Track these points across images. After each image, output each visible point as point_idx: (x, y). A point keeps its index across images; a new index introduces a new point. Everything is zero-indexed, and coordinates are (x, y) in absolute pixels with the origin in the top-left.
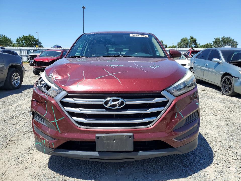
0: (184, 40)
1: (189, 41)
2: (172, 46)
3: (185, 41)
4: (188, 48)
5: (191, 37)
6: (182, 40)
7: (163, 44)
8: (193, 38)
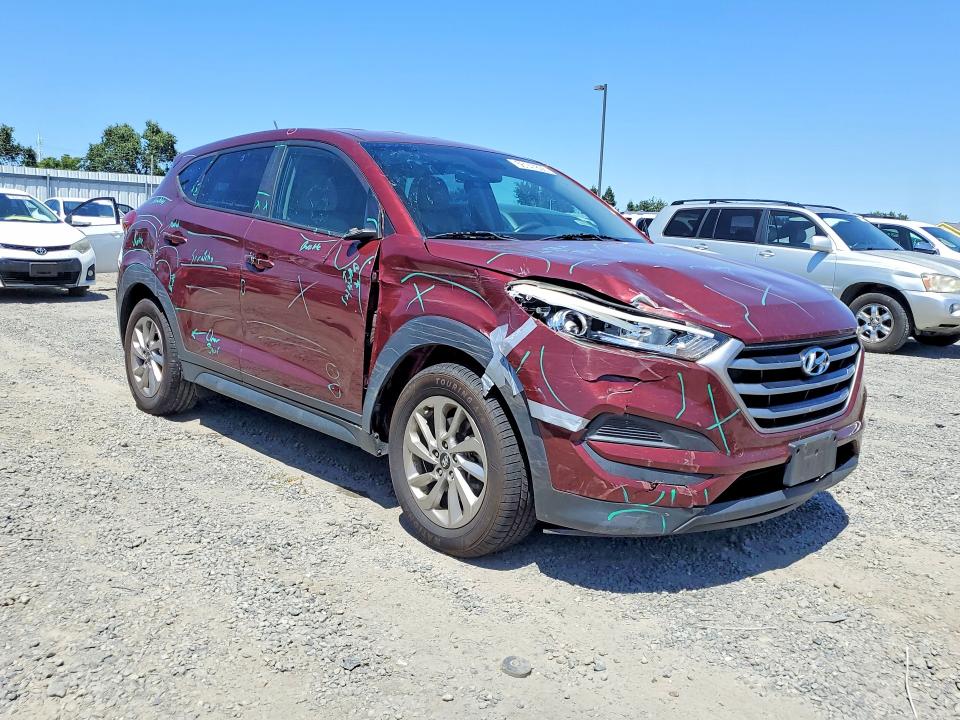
0: (117, 137)
1: (144, 142)
2: (59, 159)
3: (123, 138)
4: (140, 173)
5: (148, 124)
6: (109, 133)
7: (15, 144)
8: (158, 132)
